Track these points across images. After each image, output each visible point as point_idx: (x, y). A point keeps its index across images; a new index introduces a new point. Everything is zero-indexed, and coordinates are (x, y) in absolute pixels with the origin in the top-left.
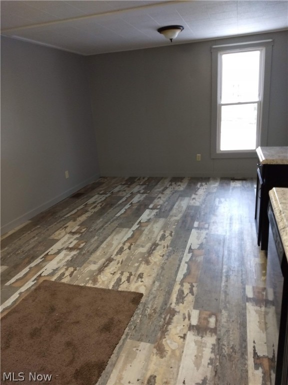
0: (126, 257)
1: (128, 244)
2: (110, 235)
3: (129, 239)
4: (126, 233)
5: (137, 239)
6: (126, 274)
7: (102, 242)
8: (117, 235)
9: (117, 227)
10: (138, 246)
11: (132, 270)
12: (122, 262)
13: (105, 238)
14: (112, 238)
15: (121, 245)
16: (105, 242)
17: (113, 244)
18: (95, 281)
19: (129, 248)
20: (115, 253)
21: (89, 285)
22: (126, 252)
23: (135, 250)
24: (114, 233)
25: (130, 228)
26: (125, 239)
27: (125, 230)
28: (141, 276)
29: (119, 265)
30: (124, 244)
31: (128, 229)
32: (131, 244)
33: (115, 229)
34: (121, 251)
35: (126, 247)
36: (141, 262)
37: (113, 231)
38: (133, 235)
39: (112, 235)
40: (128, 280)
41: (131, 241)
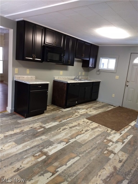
0: (86, 128)
1: (82, 132)
2: (90, 141)
3: (81, 134)
4: (80, 138)
5: (77, 133)
6: (88, 123)
7: (94, 138)
8: (86, 139)
9: (83, 145)
10: (79, 130)
11: (85, 124)
12: (88, 127)
13: (92, 140)
14: (89, 138)
15: (86, 133)
16: (93, 137)
17: (89, 135)
18: (99, 126)
19: (82, 130)
20: (89, 131)
21: (101, 125)
22: (85, 129)
23: (81, 129)
24: (86, 141)
25: (75, 141)
26: (82, 135)
27: (79, 141)
28: (84, 122)
29: (89, 126)
30: (84, 133)
31: (77, 141)
32: (81, 131)
33: (85, 144)
34: (86, 131)
35: (84, 131)
36: (81, 125)
37: (86, 143)
38: (77, 136)
39: (88, 140)
40: (88, 122)
41: (80, 133)
